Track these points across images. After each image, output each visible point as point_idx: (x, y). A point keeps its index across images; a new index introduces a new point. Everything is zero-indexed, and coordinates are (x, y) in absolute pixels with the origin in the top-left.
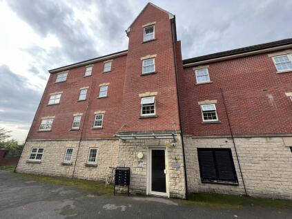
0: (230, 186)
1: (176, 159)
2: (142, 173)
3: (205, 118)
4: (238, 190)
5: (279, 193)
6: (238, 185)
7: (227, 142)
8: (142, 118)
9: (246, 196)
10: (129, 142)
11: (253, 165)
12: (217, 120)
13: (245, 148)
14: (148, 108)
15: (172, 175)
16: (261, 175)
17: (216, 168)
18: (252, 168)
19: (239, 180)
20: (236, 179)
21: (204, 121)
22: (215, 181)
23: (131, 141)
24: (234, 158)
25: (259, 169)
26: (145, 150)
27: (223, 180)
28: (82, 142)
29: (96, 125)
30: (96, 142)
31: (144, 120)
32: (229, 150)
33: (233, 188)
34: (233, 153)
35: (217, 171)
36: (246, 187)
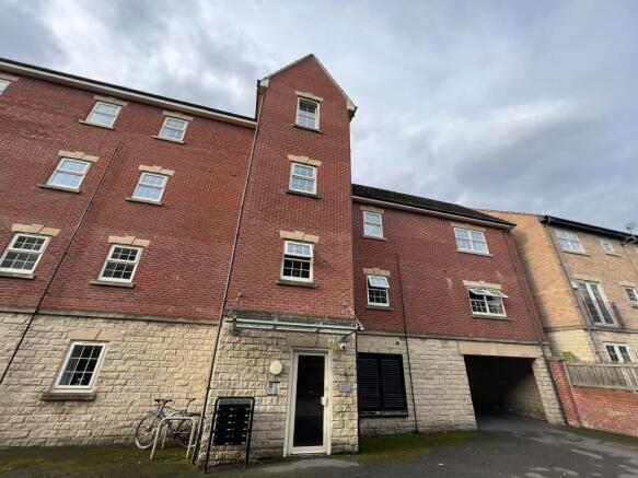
0: (397, 419)
1: (346, 375)
2: (277, 409)
3: (372, 300)
4: (406, 424)
5: (451, 422)
6: (407, 416)
7: (398, 343)
8: (284, 285)
9: (416, 432)
10: (248, 336)
11: (426, 381)
12: (387, 305)
13: (420, 355)
14: (296, 266)
15: (337, 408)
16: (434, 397)
17: (381, 390)
18: (425, 386)
19: (409, 407)
20: (404, 407)
21: (370, 303)
22: (378, 413)
23: (253, 333)
24: (406, 371)
25: (431, 387)
26: (286, 356)
27: (388, 409)
28: (40, 321)
29: (106, 274)
30: (100, 324)
31: (288, 289)
32: (399, 358)
33: (399, 421)
34: (405, 361)
35: (382, 394)
36: (418, 418)
